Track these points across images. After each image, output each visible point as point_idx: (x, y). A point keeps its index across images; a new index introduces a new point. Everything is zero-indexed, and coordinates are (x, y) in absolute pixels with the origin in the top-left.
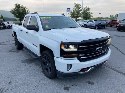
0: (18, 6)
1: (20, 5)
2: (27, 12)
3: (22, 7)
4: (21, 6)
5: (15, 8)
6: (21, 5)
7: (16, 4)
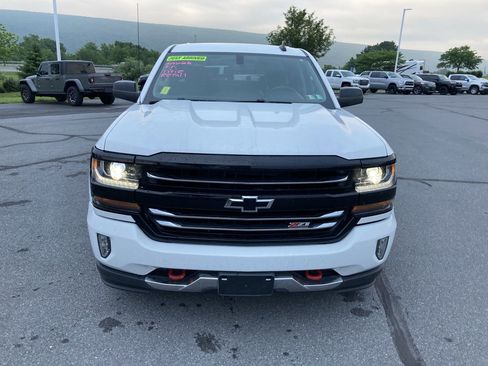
0: (297, 19)
1: (303, 14)
2: (327, 39)
3: (309, 22)
4: (306, 17)
5: (286, 26)
6: (309, 12)
7: (291, 12)
